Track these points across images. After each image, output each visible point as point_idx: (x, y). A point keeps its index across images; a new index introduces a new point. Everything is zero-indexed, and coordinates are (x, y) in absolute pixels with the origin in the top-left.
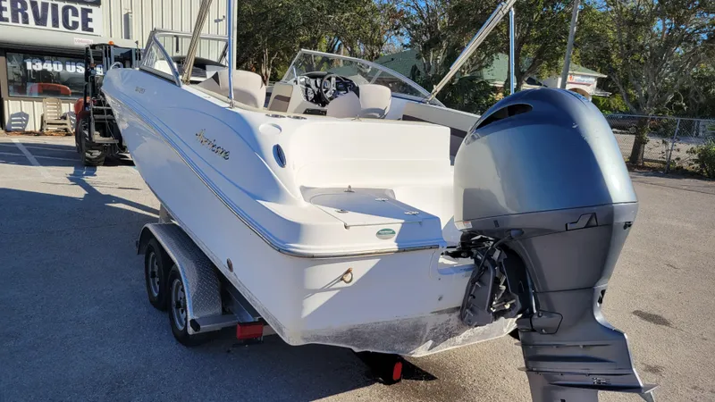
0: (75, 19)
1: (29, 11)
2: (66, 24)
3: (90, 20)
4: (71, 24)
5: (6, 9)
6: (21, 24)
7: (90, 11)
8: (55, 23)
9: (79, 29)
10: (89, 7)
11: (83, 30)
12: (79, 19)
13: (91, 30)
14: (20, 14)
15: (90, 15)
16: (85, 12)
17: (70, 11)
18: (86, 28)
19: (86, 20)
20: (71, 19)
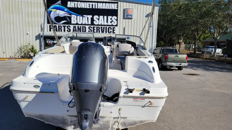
0: (111, 30)
1: (100, 30)
2: (109, 32)
3: (115, 30)
4: (110, 32)
5: (95, 30)
6: (98, 33)
7: (115, 28)
8: (106, 32)
9: (112, 33)
10: (115, 27)
11: (113, 33)
12: (112, 30)
13: (115, 33)
14: (98, 31)
15: (115, 29)
16: (114, 28)
17: (110, 28)
18: (113, 32)
19: (114, 30)
20: (110, 30)
